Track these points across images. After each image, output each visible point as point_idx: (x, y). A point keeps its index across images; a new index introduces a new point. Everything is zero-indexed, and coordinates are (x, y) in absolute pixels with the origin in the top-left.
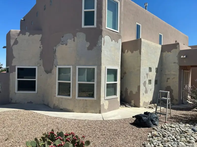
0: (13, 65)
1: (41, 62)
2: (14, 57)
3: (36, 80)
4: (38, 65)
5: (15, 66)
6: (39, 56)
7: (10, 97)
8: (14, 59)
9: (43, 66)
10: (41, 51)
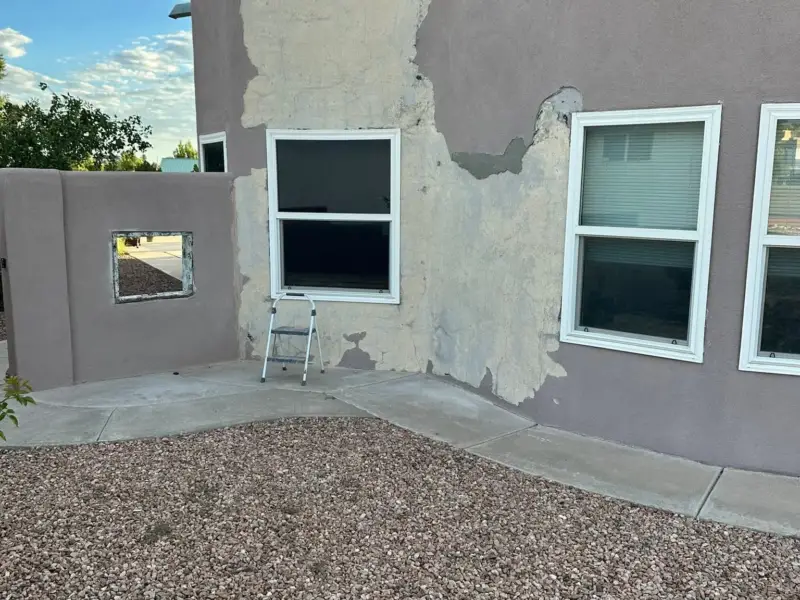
0: (248, 120)
1: (425, 94)
2: (253, 72)
3: (394, 218)
4: (407, 119)
5: (260, 131)
6: (413, 53)
7: (242, 323)
8: (253, 85)
9: (441, 124)
10: (425, 13)
